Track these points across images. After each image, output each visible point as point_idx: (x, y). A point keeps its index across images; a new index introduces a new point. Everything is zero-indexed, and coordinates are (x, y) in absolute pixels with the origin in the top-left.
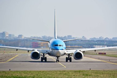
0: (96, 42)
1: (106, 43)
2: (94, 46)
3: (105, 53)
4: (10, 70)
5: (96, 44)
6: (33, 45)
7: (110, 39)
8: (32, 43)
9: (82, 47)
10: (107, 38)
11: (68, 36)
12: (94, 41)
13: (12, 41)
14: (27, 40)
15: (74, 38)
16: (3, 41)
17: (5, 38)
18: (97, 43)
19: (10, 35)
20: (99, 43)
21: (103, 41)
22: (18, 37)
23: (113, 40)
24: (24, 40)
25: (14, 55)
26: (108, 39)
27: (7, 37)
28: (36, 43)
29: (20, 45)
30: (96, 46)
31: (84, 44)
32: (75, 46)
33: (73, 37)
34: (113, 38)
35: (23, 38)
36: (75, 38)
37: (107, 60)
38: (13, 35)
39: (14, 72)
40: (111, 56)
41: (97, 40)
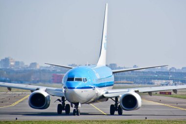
0: (156, 74)
1: (171, 76)
2: (153, 81)
3: (171, 93)
4: (16, 119)
5: (155, 78)
6: (53, 80)
7: (179, 70)
8: (53, 76)
9: (133, 82)
10: (173, 68)
11: (110, 64)
12: (152, 73)
13: (20, 73)
14: (43, 71)
15: (120, 68)
16: (5, 73)
17: (8, 68)
18: (157, 76)
19: (17, 63)
20: (160, 75)
21: (168, 73)
22: (30, 67)
23: (183, 72)
24: (39, 71)
25: (23, 95)
26: (175, 69)
27: (12, 66)
28: (58, 76)
29: (33, 80)
30: (157, 82)
31: (136, 78)
32: (122, 82)
33: (118, 66)
34: (183, 68)
35: (38, 67)
36: (122, 68)
38: (23, 63)
39: (24, 122)
40: (179, 98)
41: (157, 72)
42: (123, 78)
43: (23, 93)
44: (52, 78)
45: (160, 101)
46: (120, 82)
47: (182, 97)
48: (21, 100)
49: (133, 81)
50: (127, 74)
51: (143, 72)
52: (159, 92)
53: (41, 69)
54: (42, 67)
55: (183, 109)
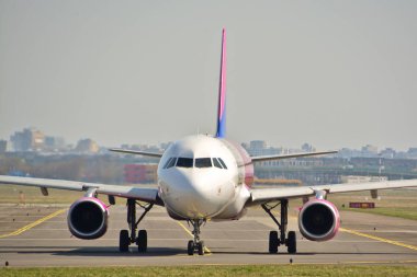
0: (350, 164)
1: (383, 167)
2: (343, 178)
5: (348, 173)
7: (401, 153)
8: (126, 169)
9: (299, 181)
10: (389, 149)
11: (252, 142)
12: (341, 161)
14: (106, 158)
15: (272, 150)
16: (23, 161)
17: (30, 150)
18: (351, 167)
19: (49, 140)
20: (360, 165)
21: (375, 160)
22: (77, 149)
23: (409, 158)
24: (96, 158)
26: (394, 152)
27: (39, 145)
28: (137, 168)
31: (307, 172)
32: (277, 180)
34: (411, 150)
35: (94, 149)
36: (279, 151)
38: (61, 141)
41: (352, 159)
42: (278, 173)
44: (124, 172)
46: (271, 180)
49: (301, 178)
51: (324, 159)
52: (347, 205)
53: (102, 153)
54: (103, 148)
55: (383, 240)
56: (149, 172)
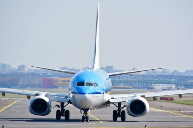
0: (157, 78)
1: (173, 80)
2: (153, 85)
3: (173, 98)
5: (155, 83)
6: (44, 84)
7: (181, 73)
8: (43, 81)
9: (131, 87)
10: (175, 71)
11: (106, 67)
12: (152, 76)
13: (6, 76)
14: (33, 75)
15: (116, 71)
18: (157, 80)
20: (161, 79)
21: (169, 77)
22: (18, 70)
23: (186, 75)
24: (28, 74)
25: (10, 101)
26: (178, 73)
28: (49, 80)
29: (21, 84)
30: (157, 86)
31: (135, 82)
32: (120, 86)
33: (115, 69)
34: (186, 72)
35: (26, 70)
36: (119, 71)
37: (176, 109)
38: (10, 66)
40: (182, 104)
41: (157, 75)
42: (121, 83)
43: (10, 98)
44: (42, 82)
45: (161, 108)
46: (117, 86)
47: (185, 103)
48: (8, 106)
49: (132, 85)
50: (124, 78)
51: (143, 76)
52: (159, 98)
53: (30, 72)
54: (31, 70)
55: (186, 116)
56: (55, 82)
